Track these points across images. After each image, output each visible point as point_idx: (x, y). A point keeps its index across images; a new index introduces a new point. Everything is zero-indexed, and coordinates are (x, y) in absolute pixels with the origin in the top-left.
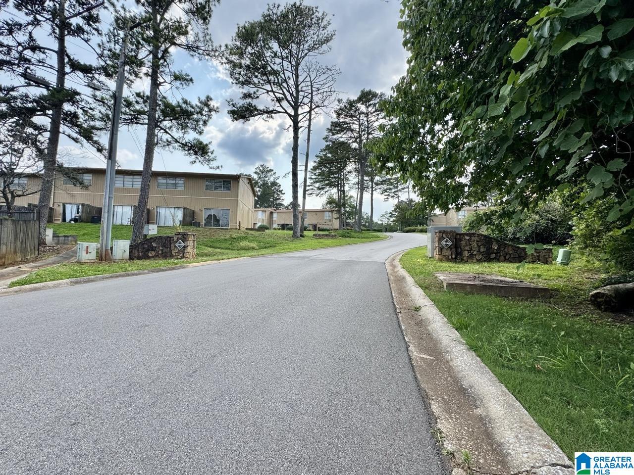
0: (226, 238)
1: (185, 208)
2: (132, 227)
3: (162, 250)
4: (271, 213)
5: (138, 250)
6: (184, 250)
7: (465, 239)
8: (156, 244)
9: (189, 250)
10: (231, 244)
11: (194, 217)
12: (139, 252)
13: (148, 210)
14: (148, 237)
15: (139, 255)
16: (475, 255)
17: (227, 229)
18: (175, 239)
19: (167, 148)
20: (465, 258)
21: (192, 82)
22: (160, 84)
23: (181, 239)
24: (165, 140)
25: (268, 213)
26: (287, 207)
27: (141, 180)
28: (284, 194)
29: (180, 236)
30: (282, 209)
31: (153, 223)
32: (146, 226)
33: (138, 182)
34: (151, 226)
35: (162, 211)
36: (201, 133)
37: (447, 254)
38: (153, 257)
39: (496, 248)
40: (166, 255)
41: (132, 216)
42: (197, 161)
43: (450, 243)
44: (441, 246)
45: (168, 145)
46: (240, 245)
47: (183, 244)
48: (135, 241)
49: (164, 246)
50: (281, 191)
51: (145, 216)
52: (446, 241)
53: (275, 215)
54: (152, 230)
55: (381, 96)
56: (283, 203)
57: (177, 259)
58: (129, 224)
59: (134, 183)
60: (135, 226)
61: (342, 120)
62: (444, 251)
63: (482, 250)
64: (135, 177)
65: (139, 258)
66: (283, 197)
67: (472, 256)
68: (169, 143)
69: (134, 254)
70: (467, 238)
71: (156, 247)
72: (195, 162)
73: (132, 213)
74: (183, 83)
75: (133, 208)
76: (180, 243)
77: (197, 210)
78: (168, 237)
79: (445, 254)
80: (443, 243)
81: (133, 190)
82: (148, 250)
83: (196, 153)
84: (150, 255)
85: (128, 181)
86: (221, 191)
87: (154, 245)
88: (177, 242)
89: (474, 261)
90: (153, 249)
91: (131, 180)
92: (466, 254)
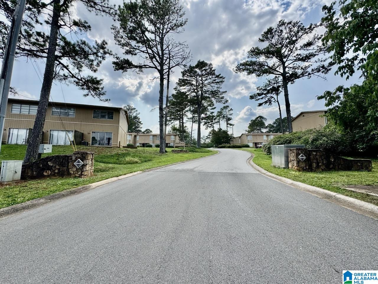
0: (112, 155)
1: (76, 131)
2: (27, 146)
3: (59, 169)
4: (135, 136)
5: (32, 170)
6: (83, 168)
7: (313, 154)
8: (53, 163)
9: (88, 168)
10: (118, 159)
11: (83, 138)
12: (33, 172)
13: (43, 132)
14: (43, 157)
15: (32, 174)
16: (321, 166)
17: (111, 147)
18: (74, 158)
19: (64, 81)
20: (314, 168)
21: (90, 30)
22: (60, 26)
23: (79, 158)
24: (62, 75)
25: (133, 136)
26: (144, 133)
27: (37, 109)
28: (142, 124)
29: (79, 156)
30: (140, 134)
31: (47, 143)
32: (41, 145)
33: (34, 110)
34: (46, 146)
35: (55, 133)
36: (95, 71)
37: (303, 166)
38: (48, 176)
39: (333, 160)
40: (64, 174)
41: (27, 137)
42: (90, 94)
43: (305, 158)
44: (298, 160)
45: (65, 79)
46: (125, 160)
47: (82, 163)
48: (29, 159)
49: (62, 164)
50: (140, 122)
51: (40, 137)
52: (302, 156)
53: (138, 137)
54: (47, 149)
55: (210, 65)
56: (141, 130)
57: (75, 177)
58: (24, 143)
59: (30, 111)
60: (30, 146)
61: (185, 78)
62: (301, 163)
63: (324, 162)
64: (31, 106)
65: (33, 178)
66: (141, 126)
67: (318, 167)
68: (65, 77)
69: (28, 173)
70: (314, 153)
71: (52, 166)
72: (88, 95)
73: (28, 134)
74: (82, 28)
75: (28, 130)
76: (79, 162)
77: (85, 133)
78: (66, 156)
79: (301, 166)
80: (300, 157)
81: (29, 116)
82: (43, 170)
83: (88, 88)
84: (45, 174)
85: (25, 109)
86: (106, 119)
87: (50, 164)
88: (75, 161)
89: (321, 170)
90: (49, 168)
91: (28, 108)
92: (314, 165)
